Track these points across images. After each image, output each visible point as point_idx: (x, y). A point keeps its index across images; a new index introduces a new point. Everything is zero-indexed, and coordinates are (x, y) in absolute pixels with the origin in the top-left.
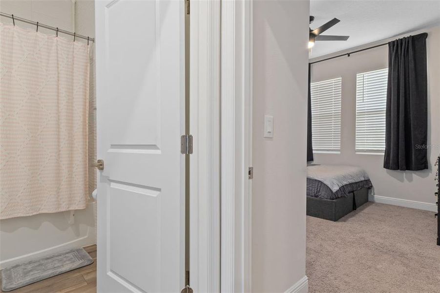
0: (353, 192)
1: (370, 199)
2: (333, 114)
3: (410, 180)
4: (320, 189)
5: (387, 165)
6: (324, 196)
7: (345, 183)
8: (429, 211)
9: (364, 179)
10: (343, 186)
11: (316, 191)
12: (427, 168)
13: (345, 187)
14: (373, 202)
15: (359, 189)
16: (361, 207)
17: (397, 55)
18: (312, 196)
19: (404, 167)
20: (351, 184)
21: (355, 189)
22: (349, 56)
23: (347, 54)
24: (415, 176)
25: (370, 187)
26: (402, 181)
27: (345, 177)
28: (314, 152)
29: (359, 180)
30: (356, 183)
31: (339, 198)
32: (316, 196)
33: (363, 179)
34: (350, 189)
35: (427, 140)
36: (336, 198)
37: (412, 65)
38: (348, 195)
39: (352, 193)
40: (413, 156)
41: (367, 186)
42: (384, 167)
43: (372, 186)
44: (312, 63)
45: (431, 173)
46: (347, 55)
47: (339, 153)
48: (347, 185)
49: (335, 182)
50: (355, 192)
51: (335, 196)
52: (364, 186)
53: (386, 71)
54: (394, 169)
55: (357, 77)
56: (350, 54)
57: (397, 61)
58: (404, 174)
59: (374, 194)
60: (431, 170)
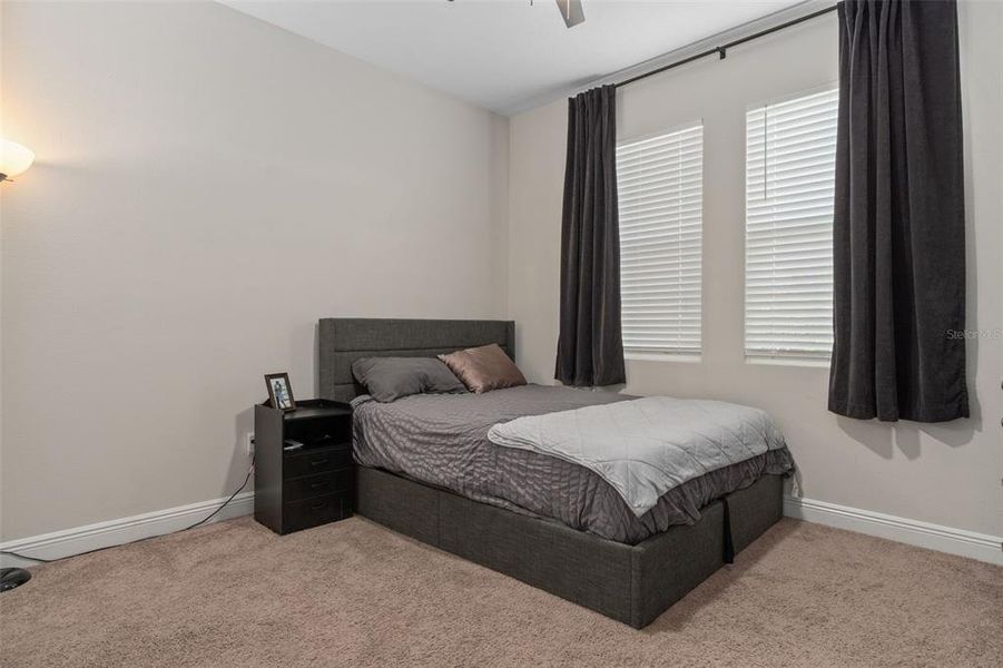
0: (722, 498)
1: (788, 510)
2: (681, 239)
3: (913, 452)
4: (592, 501)
5: (838, 404)
6: (603, 530)
7: (687, 473)
8: (975, 562)
9: (765, 449)
10: (679, 487)
11: (579, 506)
12: (967, 416)
13: (686, 490)
14: (797, 522)
15: (747, 483)
16: (755, 545)
17: (866, 41)
18: (570, 526)
19: (893, 409)
20: (711, 475)
21: (731, 489)
22: (723, 56)
23: (718, 49)
24: (928, 439)
25: (789, 473)
26: (888, 455)
27: (688, 453)
28: (626, 356)
29: (747, 455)
30: (736, 466)
31: (659, 532)
32: (582, 528)
33: (760, 449)
34: (709, 491)
35: (964, 318)
36: (650, 536)
37: (912, 73)
38: (698, 516)
39: (720, 504)
40: (921, 373)
41: (778, 471)
42: (830, 408)
43: (793, 469)
44: (618, 86)
45: (980, 430)
46: (718, 54)
47: (697, 359)
48: (698, 479)
49: (646, 474)
50: (729, 499)
51: (644, 531)
52: (769, 470)
53: (832, 97)
54: (861, 417)
55: (748, 121)
56: (728, 51)
57: (865, 63)
58: (894, 431)
59: (801, 494)
60: (980, 419)
